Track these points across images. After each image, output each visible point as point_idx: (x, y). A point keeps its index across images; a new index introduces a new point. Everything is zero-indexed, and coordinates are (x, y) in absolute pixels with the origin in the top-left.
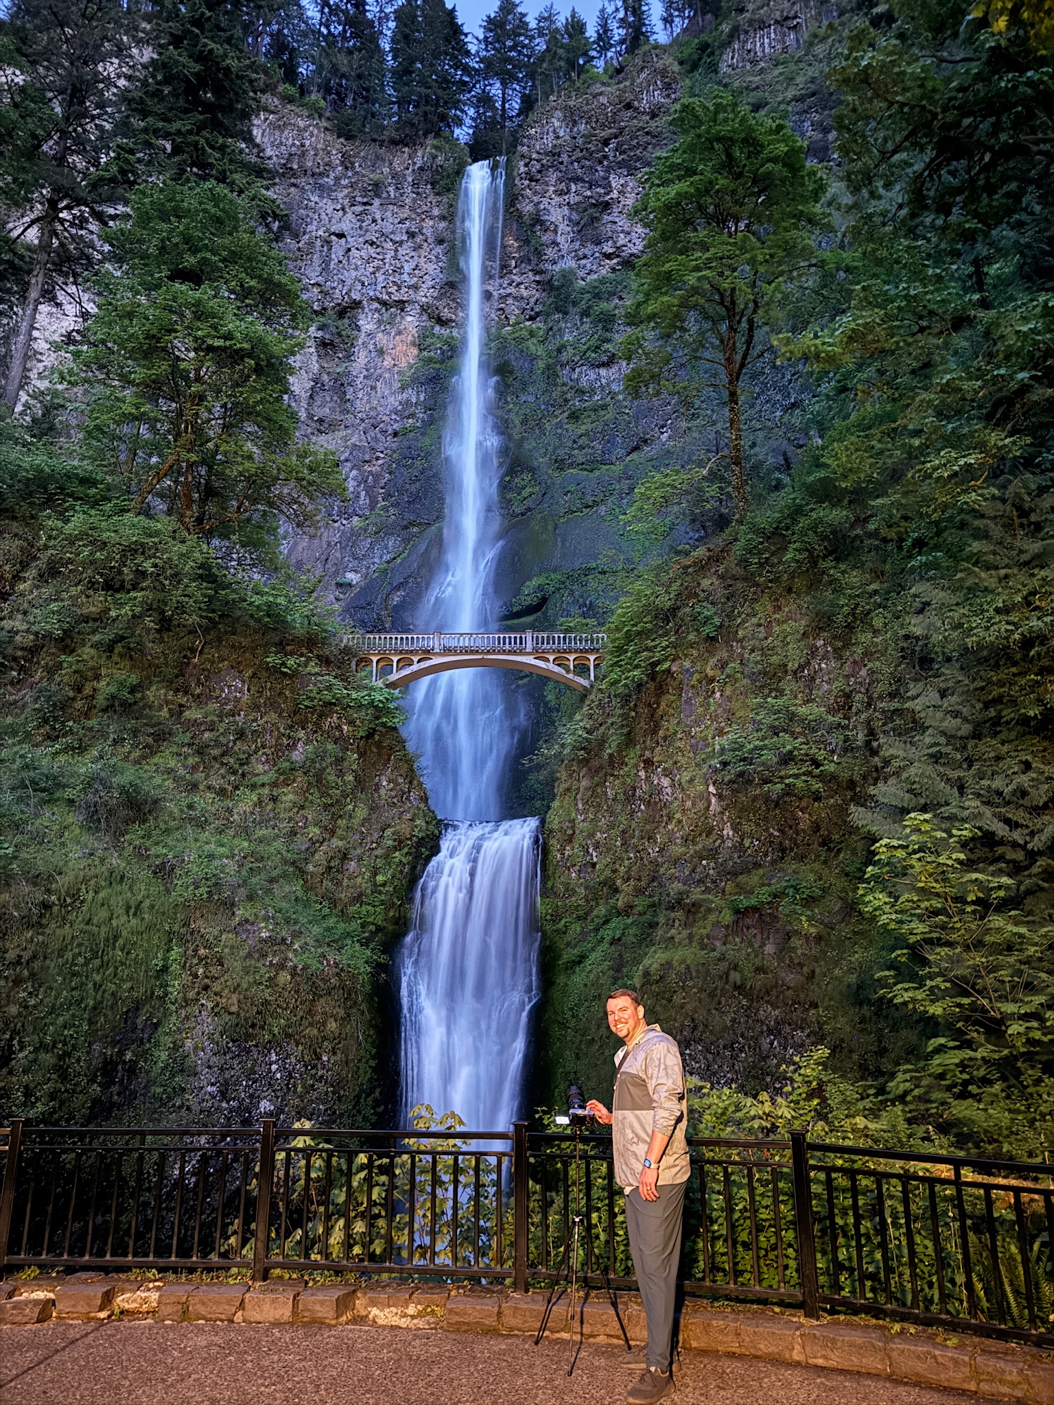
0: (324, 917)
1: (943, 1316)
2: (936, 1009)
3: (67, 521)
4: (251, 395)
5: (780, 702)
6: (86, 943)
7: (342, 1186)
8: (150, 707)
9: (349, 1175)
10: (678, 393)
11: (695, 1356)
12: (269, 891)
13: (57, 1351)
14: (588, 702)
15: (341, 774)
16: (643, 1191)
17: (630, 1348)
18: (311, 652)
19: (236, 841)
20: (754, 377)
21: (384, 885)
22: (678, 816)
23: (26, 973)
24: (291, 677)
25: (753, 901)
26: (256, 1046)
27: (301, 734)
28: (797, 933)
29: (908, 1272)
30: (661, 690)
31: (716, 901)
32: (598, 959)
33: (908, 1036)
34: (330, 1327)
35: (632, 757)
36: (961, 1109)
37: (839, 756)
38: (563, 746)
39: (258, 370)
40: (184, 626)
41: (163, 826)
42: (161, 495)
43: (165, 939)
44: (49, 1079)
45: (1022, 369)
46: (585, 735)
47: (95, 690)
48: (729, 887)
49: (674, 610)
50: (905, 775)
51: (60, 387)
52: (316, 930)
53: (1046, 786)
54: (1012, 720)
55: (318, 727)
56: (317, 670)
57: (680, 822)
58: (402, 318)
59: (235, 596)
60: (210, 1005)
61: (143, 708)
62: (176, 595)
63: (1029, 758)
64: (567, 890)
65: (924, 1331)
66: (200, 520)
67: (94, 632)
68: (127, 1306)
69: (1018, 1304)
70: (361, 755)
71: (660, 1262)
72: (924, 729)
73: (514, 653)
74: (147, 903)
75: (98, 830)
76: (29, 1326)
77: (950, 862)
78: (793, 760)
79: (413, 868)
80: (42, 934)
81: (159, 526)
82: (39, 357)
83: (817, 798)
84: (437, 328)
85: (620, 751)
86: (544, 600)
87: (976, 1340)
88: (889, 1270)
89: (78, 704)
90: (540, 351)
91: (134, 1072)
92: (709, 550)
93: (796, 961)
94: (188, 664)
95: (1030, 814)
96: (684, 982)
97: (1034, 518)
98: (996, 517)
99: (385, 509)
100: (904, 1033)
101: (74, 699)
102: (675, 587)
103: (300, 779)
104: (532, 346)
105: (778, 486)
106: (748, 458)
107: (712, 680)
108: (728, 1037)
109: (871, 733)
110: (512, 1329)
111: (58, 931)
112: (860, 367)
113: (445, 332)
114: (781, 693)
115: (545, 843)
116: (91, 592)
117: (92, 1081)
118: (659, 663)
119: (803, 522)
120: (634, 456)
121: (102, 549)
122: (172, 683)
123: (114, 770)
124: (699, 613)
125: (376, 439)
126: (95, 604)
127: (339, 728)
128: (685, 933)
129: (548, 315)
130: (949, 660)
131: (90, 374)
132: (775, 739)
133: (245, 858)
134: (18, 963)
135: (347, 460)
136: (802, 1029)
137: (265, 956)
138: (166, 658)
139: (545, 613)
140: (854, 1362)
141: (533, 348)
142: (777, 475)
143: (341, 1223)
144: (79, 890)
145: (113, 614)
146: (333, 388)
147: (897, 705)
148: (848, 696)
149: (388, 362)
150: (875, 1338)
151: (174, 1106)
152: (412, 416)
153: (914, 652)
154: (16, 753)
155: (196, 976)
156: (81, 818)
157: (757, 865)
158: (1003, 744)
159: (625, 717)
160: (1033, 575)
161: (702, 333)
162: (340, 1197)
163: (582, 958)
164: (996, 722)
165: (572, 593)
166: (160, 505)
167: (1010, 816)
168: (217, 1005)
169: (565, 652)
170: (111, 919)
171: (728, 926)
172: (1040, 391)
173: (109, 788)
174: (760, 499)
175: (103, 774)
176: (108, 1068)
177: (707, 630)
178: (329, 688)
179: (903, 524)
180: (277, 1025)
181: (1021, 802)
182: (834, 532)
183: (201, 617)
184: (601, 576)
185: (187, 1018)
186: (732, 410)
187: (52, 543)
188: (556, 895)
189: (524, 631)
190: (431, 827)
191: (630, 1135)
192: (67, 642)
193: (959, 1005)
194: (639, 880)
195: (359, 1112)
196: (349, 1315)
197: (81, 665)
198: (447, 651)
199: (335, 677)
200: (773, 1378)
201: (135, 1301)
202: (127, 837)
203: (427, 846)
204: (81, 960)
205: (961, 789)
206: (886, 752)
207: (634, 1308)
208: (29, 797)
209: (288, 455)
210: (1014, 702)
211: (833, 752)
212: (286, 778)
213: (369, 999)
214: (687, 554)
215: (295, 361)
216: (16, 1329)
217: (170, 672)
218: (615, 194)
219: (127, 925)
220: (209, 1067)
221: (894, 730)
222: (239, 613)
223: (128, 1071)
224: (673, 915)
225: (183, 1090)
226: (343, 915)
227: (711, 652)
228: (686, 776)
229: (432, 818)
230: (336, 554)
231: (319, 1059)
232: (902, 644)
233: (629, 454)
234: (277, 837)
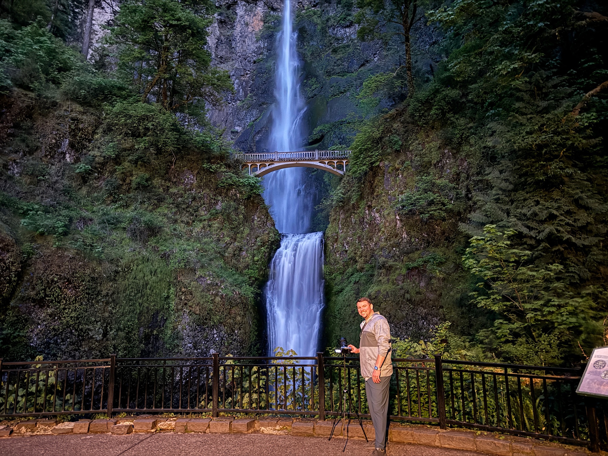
0: (233, 275)
1: (499, 428)
2: (496, 308)
3: (114, 107)
4: (189, 46)
5: (428, 178)
6: (135, 287)
7: (247, 380)
8: (155, 188)
9: (250, 376)
10: (382, 38)
11: (395, 444)
12: (210, 264)
13: (136, 444)
14: (343, 181)
15: (237, 215)
16: (374, 379)
17: (368, 441)
18: (222, 162)
19: (195, 244)
20: (416, 30)
21: (258, 261)
22: (383, 229)
23: (111, 300)
24: (214, 173)
25: (415, 265)
26: (208, 327)
27: (220, 198)
28: (434, 277)
29: (484, 411)
30: (375, 175)
31: (399, 265)
32: (349, 290)
33: (482, 319)
34: (245, 434)
35: (363, 204)
36: (506, 348)
37: (454, 201)
38: (332, 200)
39: (193, 35)
40: (167, 152)
41: (164, 238)
42: (154, 94)
43: (167, 284)
44: (123, 342)
45: (541, 21)
46: (342, 196)
47: (131, 180)
48: (405, 259)
49: (381, 138)
50: (483, 209)
51: (106, 46)
52: (230, 280)
53: (546, 211)
54: (532, 182)
55: (226, 194)
56: (225, 170)
57: (383, 232)
58: (256, 8)
59: (188, 138)
60: (188, 311)
61: (152, 188)
62: (163, 138)
63: (539, 199)
64: (335, 262)
65: (490, 434)
66: (171, 104)
67: (129, 155)
68: (162, 427)
69: (530, 424)
70: (245, 207)
71: (380, 407)
72: (492, 188)
73: (310, 160)
74: (159, 270)
75: (136, 240)
76: (124, 435)
77: (503, 245)
78: (433, 203)
79: (270, 254)
80: (116, 284)
81: (154, 107)
82: (96, 33)
83: (444, 219)
84: (272, 12)
85: (357, 202)
86: (322, 137)
87: (512, 437)
88: (476, 411)
89: (124, 187)
90: (319, 21)
91: (158, 339)
92: (397, 110)
93: (434, 289)
94: (170, 168)
95: (538, 224)
96: (386, 299)
97: (544, 90)
98: (527, 91)
99: (251, 97)
100: (480, 318)
101: (122, 185)
102: (381, 128)
103: (220, 217)
104: (315, 19)
105: (428, 80)
106: (414, 68)
107: (398, 170)
108: (405, 321)
109: (469, 191)
110: (319, 435)
111: (123, 282)
112: (465, 24)
113: (275, 14)
114: (429, 174)
115: (325, 243)
116: (126, 138)
117: (141, 342)
118: (374, 162)
119: (439, 96)
120: (362, 68)
121: (129, 119)
122: (163, 177)
123: (142, 215)
124: (392, 140)
125: (246, 65)
126: (128, 143)
127: (235, 195)
128: (386, 278)
129: (322, 4)
130: (503, 157)
131: (118, 40)
132: (426, 194)
133: (199, 251)
134: (107, 295)
135: (233, 75)
136: (437, 317)
137: (209, 291)
138: (160, 166)
139: (323, 142)
140: (461, 446)
141: (315, 20)
142: (427, 75)
143: (247, 394)
144: (130, 265)
145: (136, 147)
146: (226, 42)
147: (481, 178)
148: (458, 174)
149: (250, 29)
150: (470, 437)
151: (175, 352)
152: (262, 53)
153: (488, 154)
154: (99, 209)
155: (181, 300)
156: (129, 235)
157: (417, 249)
158: (527, 194)
159: (359, 187)
160: (543, 117)
161: (392, 10)
162: (246, 385)
163: (342, 290)
164: (524, 184)
165: (335, 133)
166: (153, 99)
167: (529, 225)
168: (191, 311)
169: (332, 159)
170: (144, 277)
171: (404, 275)
172: (550, 31)
173: (140, 223)
174: (419, 86)
175: (137, 217)
176: (147, 337)
177: (396, 147)
178: (231, 178)
179: (484, 96)
180: (216, 319)
181: (535, 218)
182: (453, 100)
183: (174, 147)
184: (348, 125)
185: (178, 316)
186: (407, 45)
187: (108, 117)
188: (331, 264)
189: (314, 151)
190: (276, 237)
191: (368, 357)
192: (117, 160)
193: (505, 305)
194: (366, 257)
195: (251, 353)
196: (252, 430)
197: (124, 170)
198: (281, 160)
199: (233, 173)
200: (428, 452)
201: (165, 425)
202: (149, 243)
203: (275, 245)
204: (133, 294)
205: (508, 214)
206: (475, 199)
207: (369, 426)
208: (107, 227)
209: (207, 74)
210: (533, 175)
211: (451, 199)
212: (214, 217)
213: (253, 307)
214: (387, 112)
215: (209, 30)
216: (119, 436)
217: (163, 172)
219: (151, 279)
220: (188, 336)
221: (478, 189)
222: (190, 146)
223: (155, 338)
224: (381, 271)
225: (178, 346)
226: (241, 274)
227: (397, 157)
228: (386, 212)
229: (276, 233)
230: (230, 118)
231: (234, 332)
232: (483, 150)
233: (360, 67)
234: (212, 242)
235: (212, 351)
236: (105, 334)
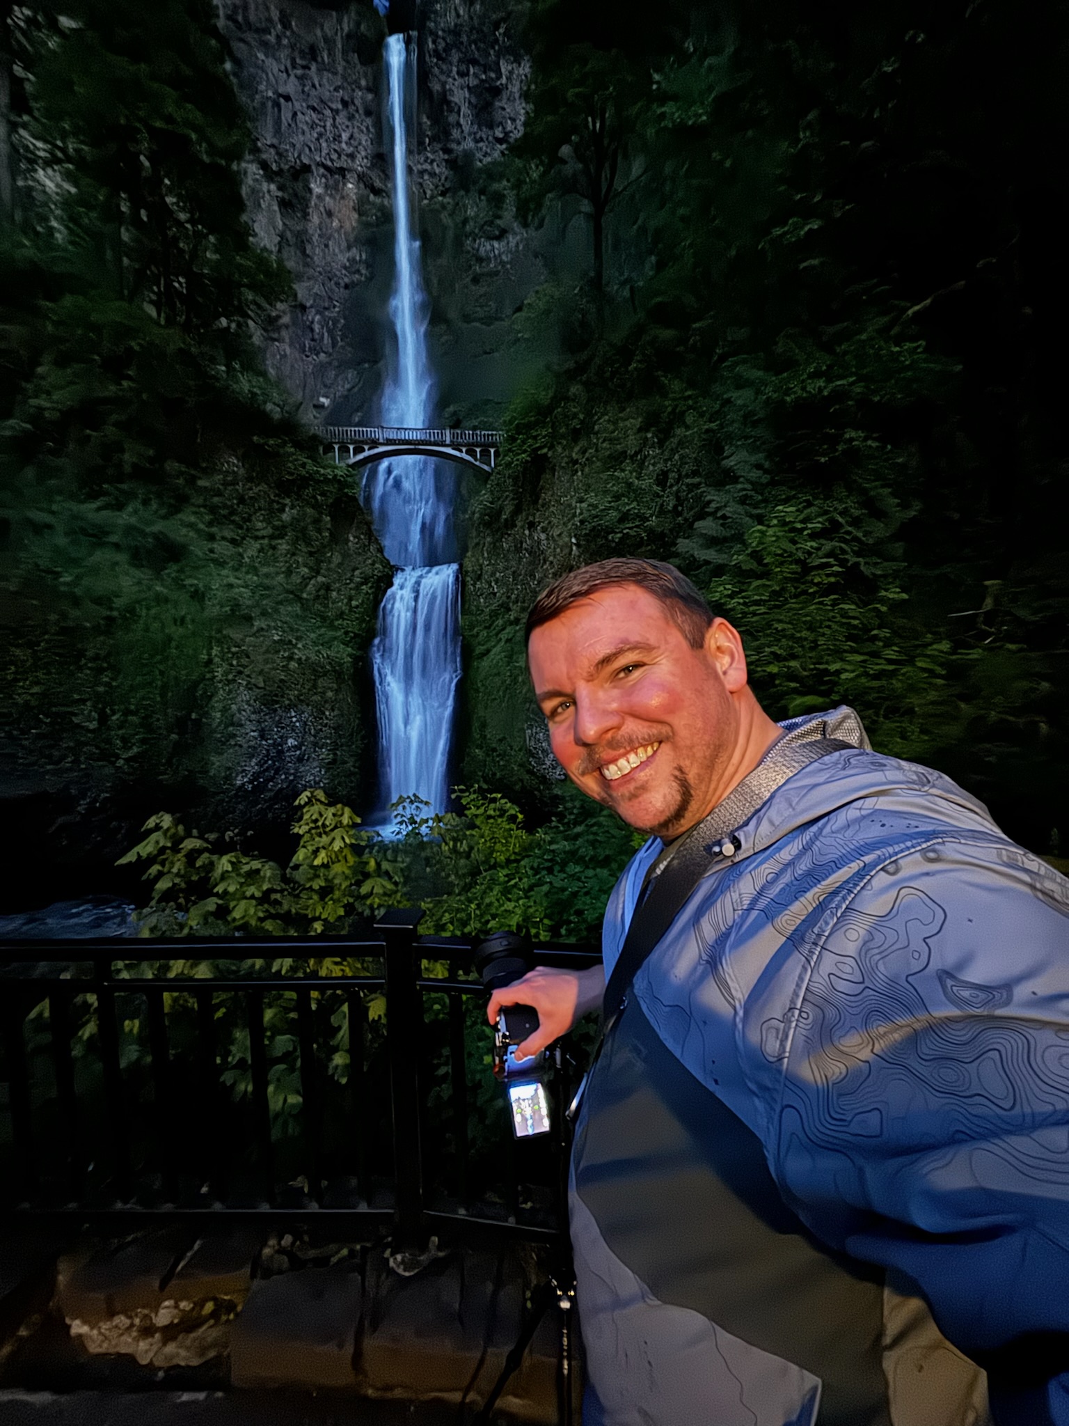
0: (318, 627)
5: (623, 475)
6: (148, 644)
8: (169, 476)
12: (276, 611)
14: (489, 482)
15: (319, 531)
19: (248, 576)
21: (357, 607)
22: (551, 559)
23: (105, 665)
24: (273, 455)
26: (280, 707)
27: (287, 501)
30: (540, 471)
35: (520, 520)
37: (658, 515)
41: (192, 564)
43: (206, 641)
44: (139, 732)
46: (488, 505)
49: (551, 408)
50: (719, 514)
52: (313, 635)
55: (299, 496)
56: (292, 450)
57: (552, 563)
58: (344, 184)
60: (245, 683)
61: (164, 476)
64: (478, 610)
70: (332, 518)
72: (735, 480)
73: (438, 445)
74: (189, 617)
75: (141, 565)
78: (629, 517)
79: (376, 596)
83: (642, 544)
84: (372, 197)
85: (512, 517)
86: (458, 423)
90: (450, 223)
91: (199, 726)
92: (576, 363)
99: (343, 347)
102: (551, 390)
103: (290, 534)
104: (444, 218)
107: (576, 462)
109: (679, 501)
111: (125, 637)
113: (378, 200)
115: (463, 581)
117: (171, 731)
118: (540, 448)
119: (644, 339)
120: (518, 314)
122: (183, 458)
123: (148, 523)
125: (332, 291)
127: (314, 497)
129: (455, 192)
132: (618, 502)
133: (256, 587)
134: (97, 658)
135: (312, 307)
137: (278, 652)
138: (174, 437)
144: (134, 608)
146: (295, 244)
148: (665, 474)
149: (335, 224)
151: (230, 744)
152: (358, 271)
154: (64, 508)
155: (231, 665)
156: (127, 557)
159: (516, 492)
163: (488, 651)
168: (249, 683)
169: (473, 444)
170: (163, 628)
173: (144, 535)
176: (180, 725)
177: (575, 423)
178: (303, 466)
180: (293, 694)
182: (665, 347)
185: (230, 691)
188: (471, 613)
189: (444, 429)
190: (386, 570)
198: (389, 442)
199: (307, 457)
202: (165, 571)
203: (384, 582)
204: (146, 656)
212: (280, 533)
213: (352, 677)
217: (181, 449)
218: (504, 80)
219: (177, 632)
220: (250, 721)
223: (195, 725)
225: (235, 735)
226: (332, 627)
227: (576, 440)
228: (556, 532)
229: (386, 563)
230: (311, 381)
231: (324, 713)
232: (704, 436)
233: (515, 312)
234: (277, 574)
235: (291, 742)
236: (103, 719)
